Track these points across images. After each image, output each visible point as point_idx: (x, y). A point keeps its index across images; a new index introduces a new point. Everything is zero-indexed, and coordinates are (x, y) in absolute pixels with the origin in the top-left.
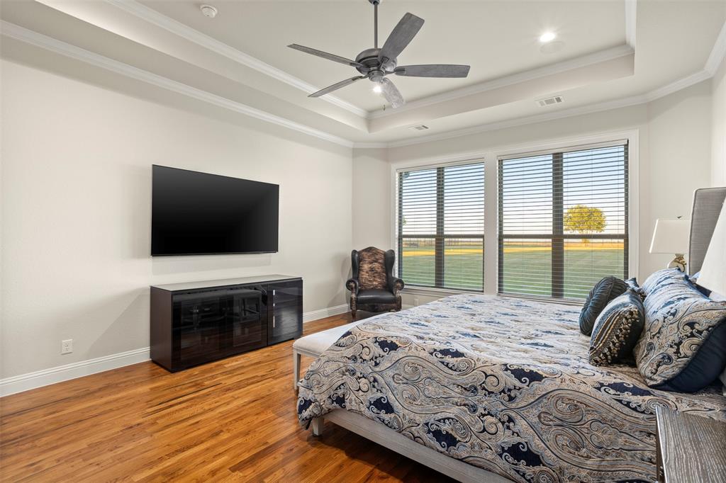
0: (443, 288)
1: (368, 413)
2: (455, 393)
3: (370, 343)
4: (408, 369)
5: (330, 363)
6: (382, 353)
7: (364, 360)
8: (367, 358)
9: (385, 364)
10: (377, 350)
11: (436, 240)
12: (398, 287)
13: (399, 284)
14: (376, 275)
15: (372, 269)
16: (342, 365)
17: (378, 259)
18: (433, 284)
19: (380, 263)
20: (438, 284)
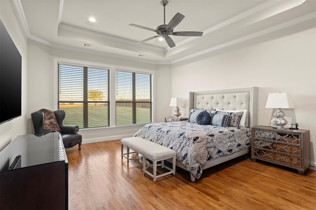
0: (88, 128)
1: (218, 156)
2: (228, 140)
3: (207, 137)
4: (219, 139)
5: (201, 149)
6: (212, 138)
7: (209, 142)
8: (210, 141)
9: (215, 141)
10: (211, 138)
11: (84, 104)
12: (77, 130)
13: (77, 129)
14: (54, 126)
15: (51, 123)
16: (205, 147)
17: (52, 116)
18: (82, 127)
19: (54, 119)
20: (85, 126)
